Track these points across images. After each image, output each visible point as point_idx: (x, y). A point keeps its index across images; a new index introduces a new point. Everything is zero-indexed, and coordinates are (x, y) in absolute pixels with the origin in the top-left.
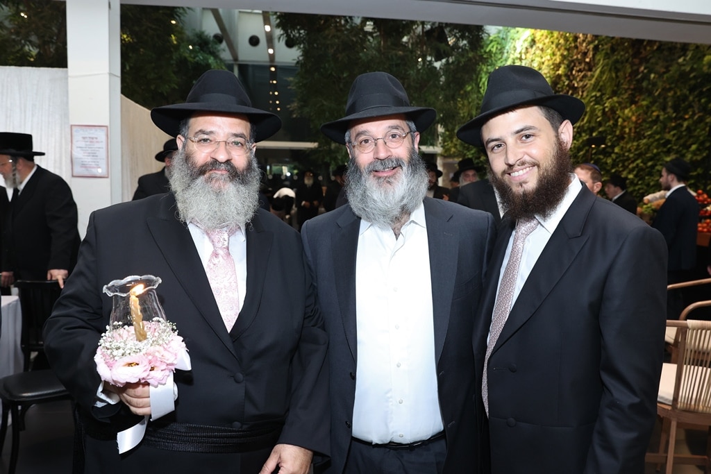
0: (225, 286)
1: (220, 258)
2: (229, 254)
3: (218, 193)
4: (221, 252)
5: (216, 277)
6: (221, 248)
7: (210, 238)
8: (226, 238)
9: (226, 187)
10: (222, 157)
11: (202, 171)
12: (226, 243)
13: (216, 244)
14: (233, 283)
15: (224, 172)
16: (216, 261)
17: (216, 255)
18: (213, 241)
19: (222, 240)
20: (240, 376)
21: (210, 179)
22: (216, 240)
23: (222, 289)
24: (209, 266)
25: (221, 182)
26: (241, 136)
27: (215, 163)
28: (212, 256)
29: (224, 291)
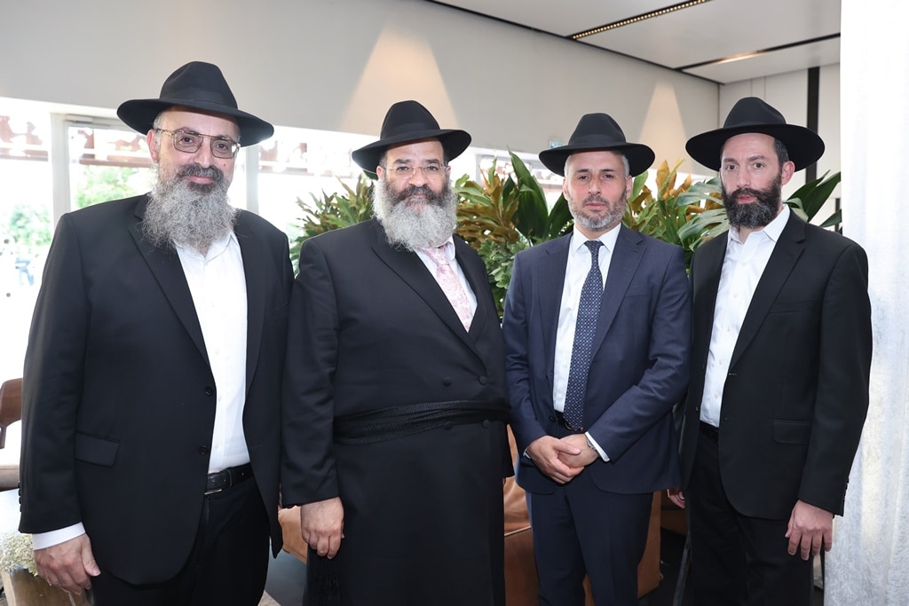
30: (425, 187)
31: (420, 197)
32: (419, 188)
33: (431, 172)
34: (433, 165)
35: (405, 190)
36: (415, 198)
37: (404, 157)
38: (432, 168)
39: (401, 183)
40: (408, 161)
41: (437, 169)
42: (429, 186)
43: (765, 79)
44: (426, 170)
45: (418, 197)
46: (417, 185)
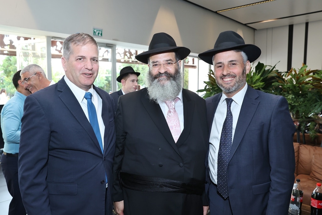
0: (174, 125)
1: (172, 113)
2: (175, 111)
3: (163, 86)
4: (172, 111)
5: (171, 121)
6: (172, 109)
7: (167, 104)
8: (174, 104)
9: (166, 83)
10: (162, 71)
11: (155, 77)
12: (174, 106)
13: (170, 107)
14: (178, 124)
15: (165, 77)
16: (170, 114)
17: (170, 112)
18: (168, 106)
19: (172, 105)
20: (181, 164)
21: (159, 81)
22: (169, 106)
23: (173, 126)
24: (167, 117)
25: (163, 81)
26: (170, 60)
27: (160, 74)
28: (168, 113)
29: (174, 127)
30: (166, 73)
31: (164, 77)
32: (163, 74)
33: (169, 65)
34: (169, 62)
35: (157, 75)
36: (161, 78)
37: (155, 60)
38: (169, 63)
39: (155, 71)
40: (157, 61)
41: (171, 63)
42: (168, 72)
43: (272, 28)
44: (166, 64)
45: (163, 77)
46: (161, 72)
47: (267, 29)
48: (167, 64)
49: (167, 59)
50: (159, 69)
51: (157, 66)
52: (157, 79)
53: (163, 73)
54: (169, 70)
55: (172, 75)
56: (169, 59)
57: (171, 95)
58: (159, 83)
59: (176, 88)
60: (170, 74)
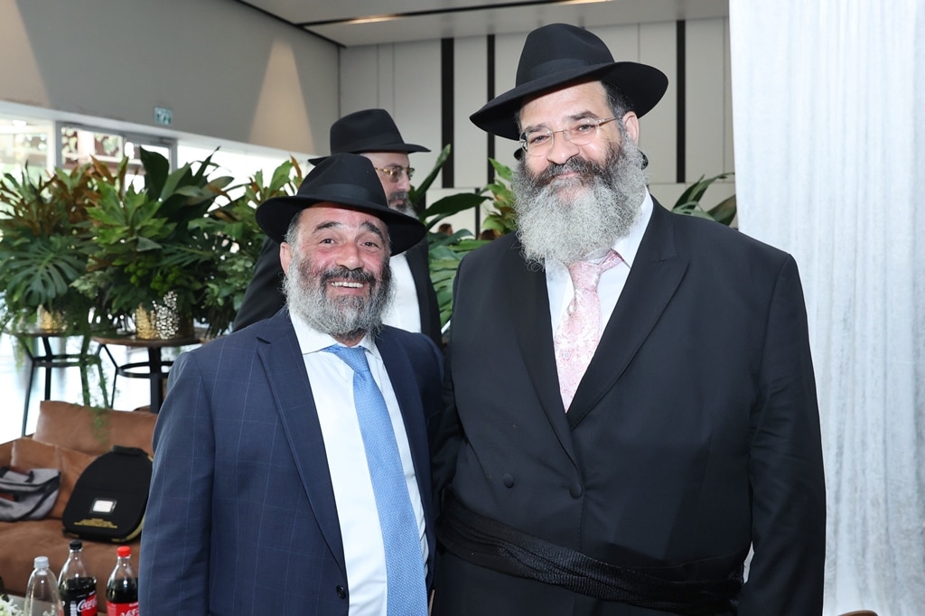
0: (578, 347)
5: (569, 333)
11: (542, 181)
14: (590, 342)
23: (574, 350)
25: (568, 190)
26: (587, 114)
27: (553, 168)
29: (576, 354)
30: (574, 159)
31: (570, 177)
32: (563, 164)
33: (586, 132)
34: (583, 121)
35: (546, 171)
36: (559, 181)
37: (535, 123)
38: (585, 127)
39: (539, 161)
40: (540, 126)
41: (592, 125)
42: (584, 156)
43: (393, 45)
44: (574, 132)
45: (565, 177)
46: (557, 161)
47: (378, 46)
48: (577, 129)
49: (575, 114)
50: (550, 151)
51: (543, 141)
52: (549, 187)
53: (563, 161)
54: (584, 151)
55: (598, 165)
56: (583, 111)
57: (595, 238)
58: (554, 198)
59: (612, 212)
60: (589, 165)
